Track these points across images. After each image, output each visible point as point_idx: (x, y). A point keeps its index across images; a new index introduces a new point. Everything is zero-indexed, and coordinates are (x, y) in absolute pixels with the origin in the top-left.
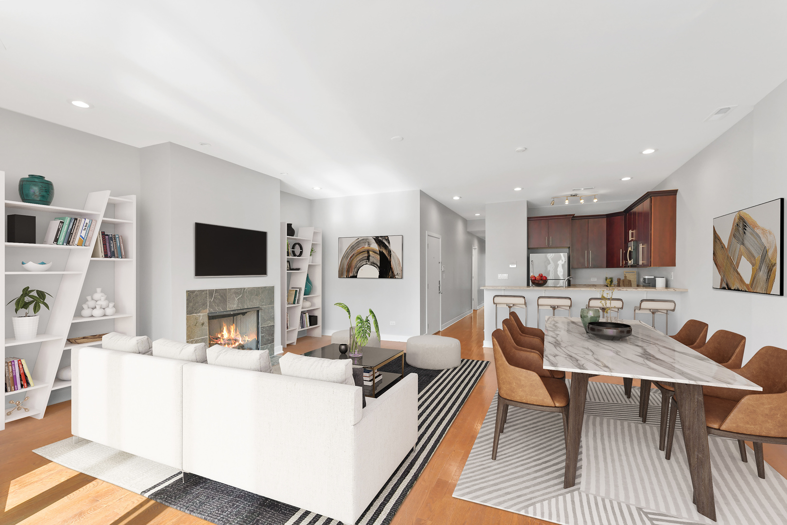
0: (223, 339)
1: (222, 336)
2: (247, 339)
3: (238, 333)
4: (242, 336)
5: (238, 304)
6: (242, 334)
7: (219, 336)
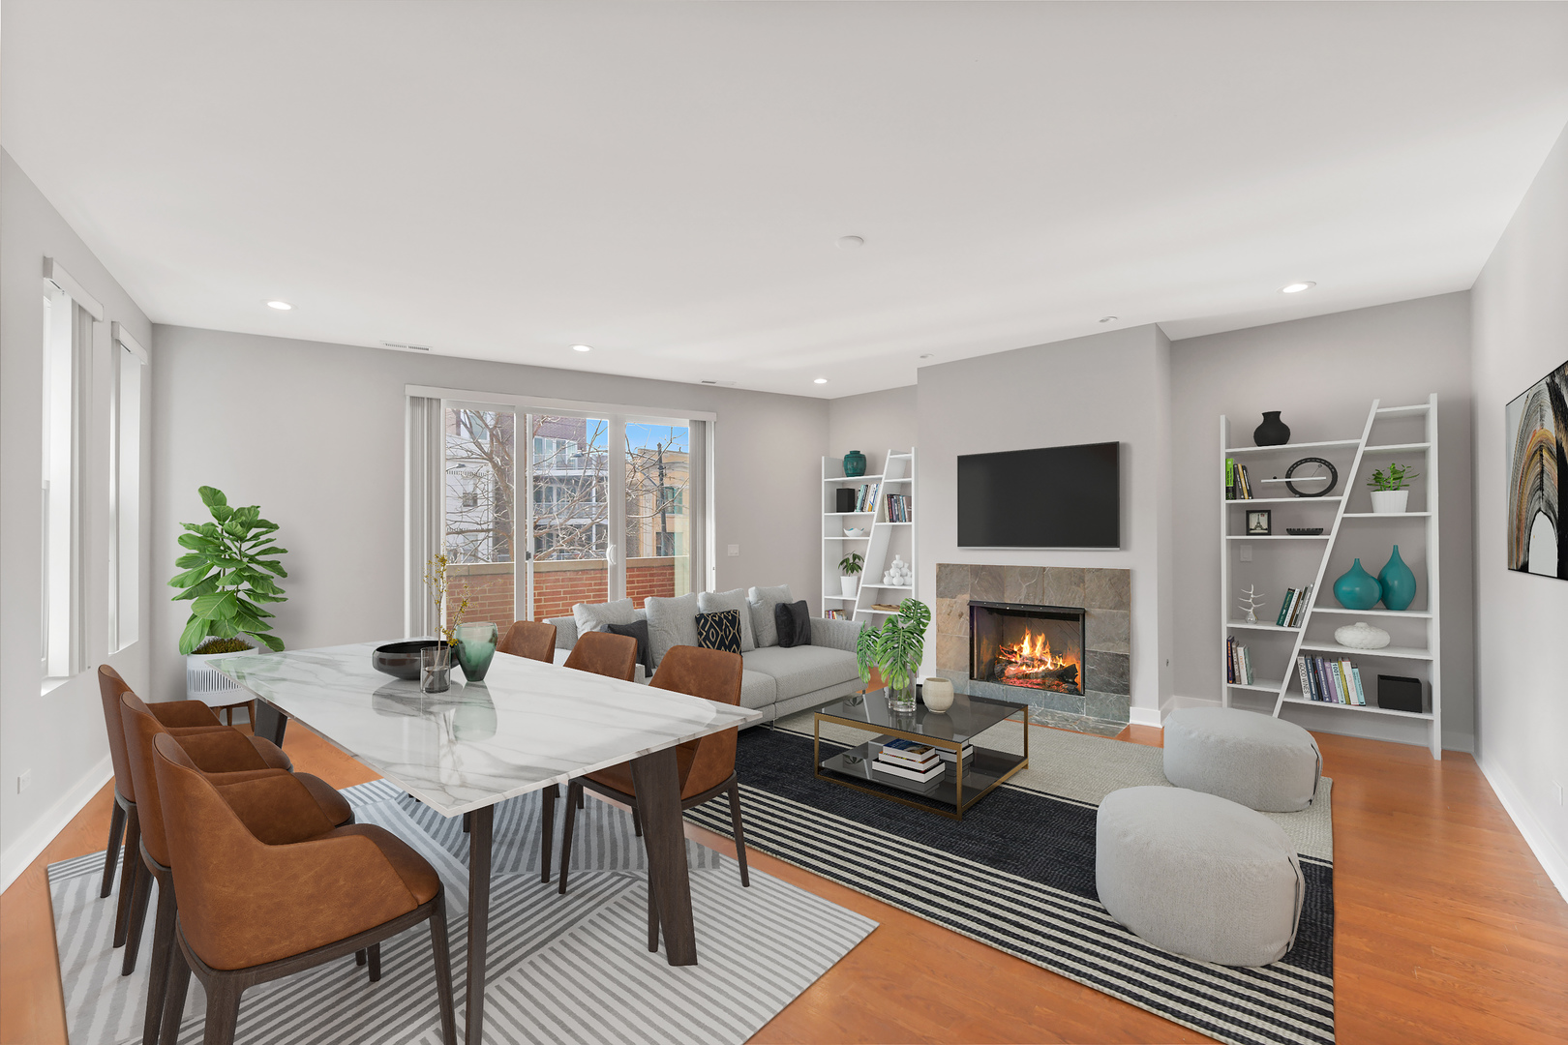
0: (1020, 656)
1: (1021, 649)
2: (1060, 662)
3: (1048, 650)
4: (1053, 658)
5: (1028, 594)
6: (1054, 653)
7: (1016, 650)
